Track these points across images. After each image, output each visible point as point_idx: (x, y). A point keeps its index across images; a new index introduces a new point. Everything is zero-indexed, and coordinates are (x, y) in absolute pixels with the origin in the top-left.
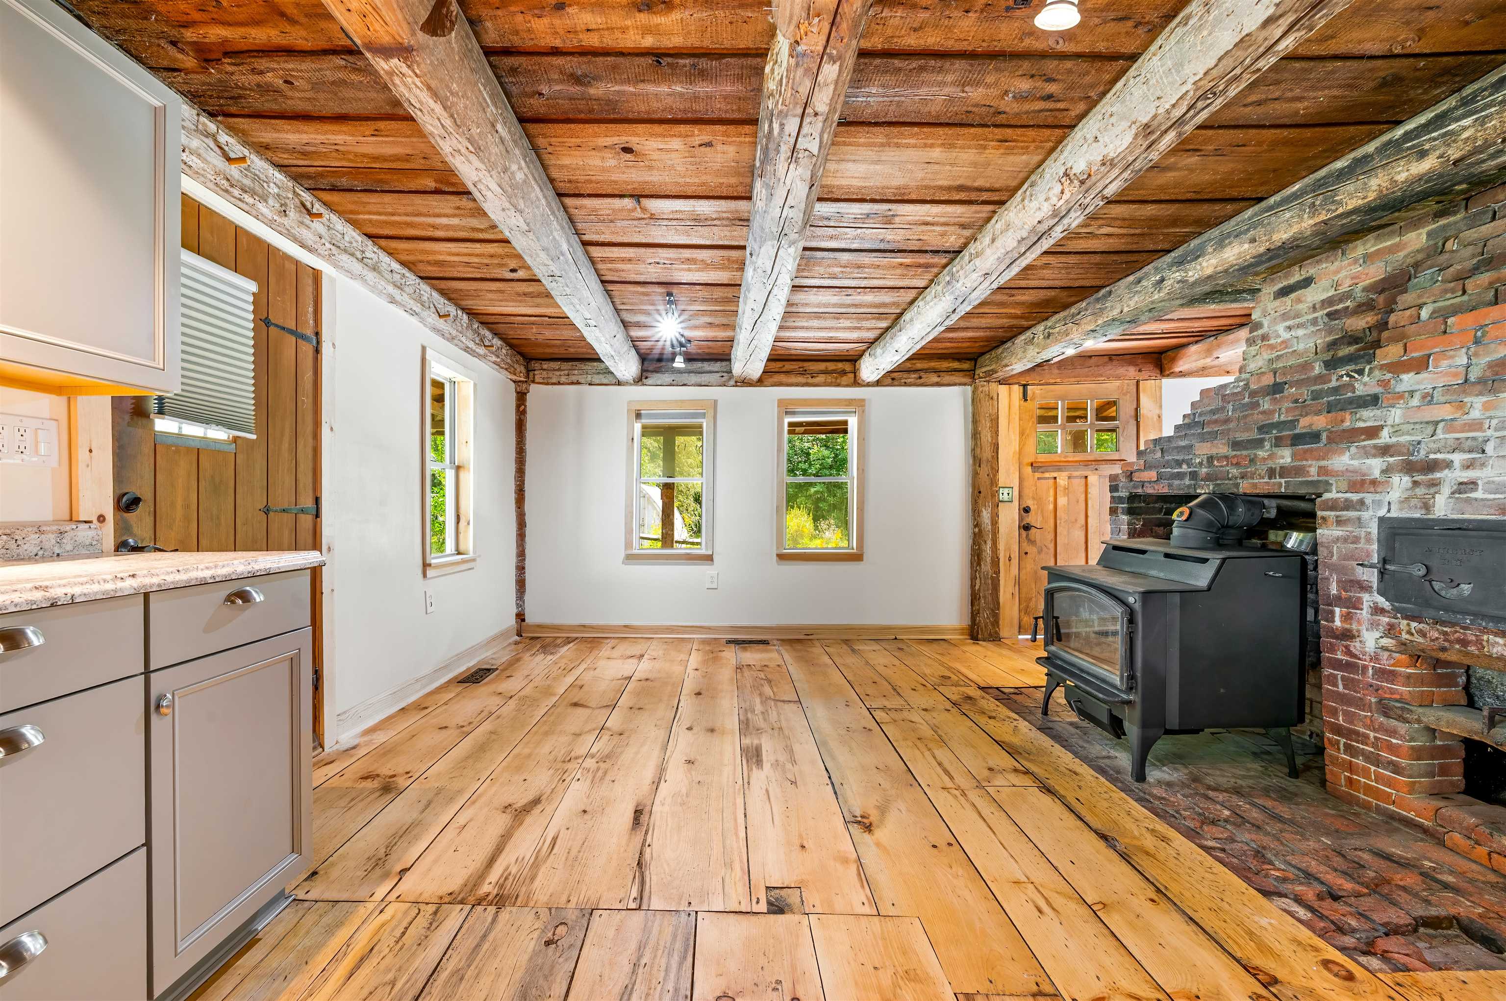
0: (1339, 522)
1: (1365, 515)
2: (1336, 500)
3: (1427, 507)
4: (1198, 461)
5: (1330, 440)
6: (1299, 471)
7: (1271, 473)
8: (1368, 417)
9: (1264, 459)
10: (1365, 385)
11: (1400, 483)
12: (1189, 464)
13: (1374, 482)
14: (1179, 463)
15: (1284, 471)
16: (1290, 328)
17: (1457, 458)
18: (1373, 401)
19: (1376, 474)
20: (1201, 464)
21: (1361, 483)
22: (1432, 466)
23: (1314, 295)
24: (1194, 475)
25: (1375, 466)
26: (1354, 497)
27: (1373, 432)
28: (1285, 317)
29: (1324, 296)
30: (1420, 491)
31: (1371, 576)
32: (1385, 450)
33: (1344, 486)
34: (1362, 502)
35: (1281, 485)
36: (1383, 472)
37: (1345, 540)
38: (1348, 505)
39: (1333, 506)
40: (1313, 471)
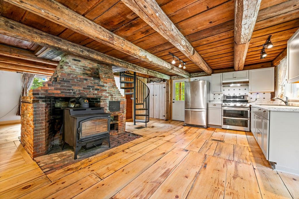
0: (103, 102)
1: (107, 101)
2: (103, 99)
3: (113, 100)
4: (76, 90)
5: (101, 90)
6: (98, 94)
7: (94, 94)
8: (104, 88)
9: (92, 92)
10: (101, 84)
11: (110, 97)
12: (73, 90)
13: (107, 97)
14: (70, 90)
15: (96, 94)
16: (76, 67)
17: (114, 95)
18: (103, 86)
19: (108, 96)
20: (76, 91)
21: (106, 97)
22: (113, 95)
23: (80, 64)
24: (74, 93)
25: (108, 95)
26: (105, 98)
27: (106, 90)
28: (75, 65)
29: (83, 65)
30: (112, 98)
31: (108, 108)
32: (108, 93)
33: (104, 97)
34: (106, 99)
35: (95, 96)
36: (109, 96)
37: (104, 104)
38: (105, 100)
39: (102, 99)
40: (100, 94)
